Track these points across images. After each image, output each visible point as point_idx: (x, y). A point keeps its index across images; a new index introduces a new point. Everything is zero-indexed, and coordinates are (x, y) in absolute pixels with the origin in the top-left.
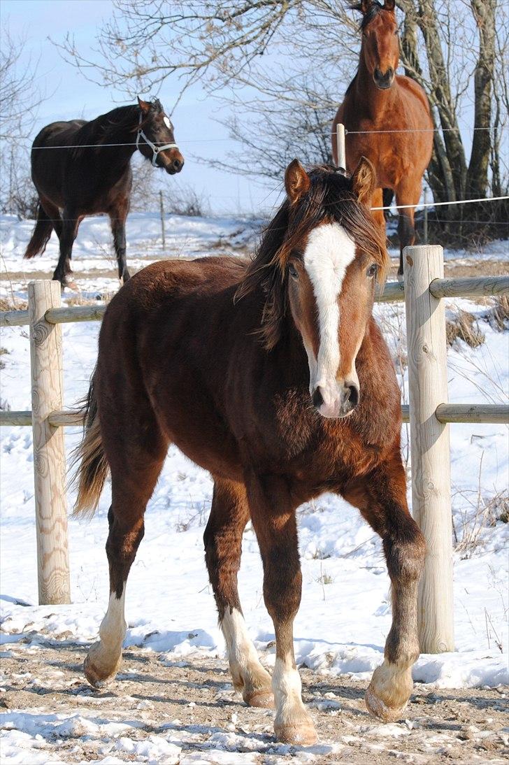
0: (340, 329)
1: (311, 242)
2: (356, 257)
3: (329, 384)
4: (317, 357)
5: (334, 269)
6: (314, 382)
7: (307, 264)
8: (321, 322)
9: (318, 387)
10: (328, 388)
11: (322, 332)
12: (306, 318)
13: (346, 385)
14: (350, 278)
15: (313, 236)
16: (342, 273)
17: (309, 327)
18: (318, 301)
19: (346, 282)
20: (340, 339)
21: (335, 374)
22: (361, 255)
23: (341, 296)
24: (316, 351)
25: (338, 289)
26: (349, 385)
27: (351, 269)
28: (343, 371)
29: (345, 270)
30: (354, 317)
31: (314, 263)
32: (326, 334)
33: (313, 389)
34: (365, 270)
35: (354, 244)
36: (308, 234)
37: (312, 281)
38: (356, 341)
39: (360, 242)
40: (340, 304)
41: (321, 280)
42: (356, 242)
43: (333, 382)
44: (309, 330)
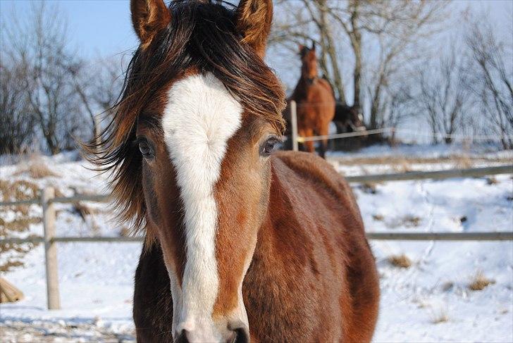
0: (219, 238)
1: (172, 102)
2: (243, 124)
3: (200, 326)
4: (181, 283)
5: (209, 144)
6: (178, 322)
7: (167, 135)
8: (188, 227)
9: (184, 331)
10: (200, 332)
11: (190, 242)
12: (166, 221)
13: (229, 327)
14: (233, 158)
15: (174, 92)
16: (221, 150)
17: (169, 235)
18: (184, 194)
19: (228, 164)
20: (219, 254)
21: (210, 309)
22: (252, 120)
23: (219, 186)
24: (180, 272)
25: (215, 175)
26: (234, 327)
27: (235, 144)
28: (223, 304)
29: (225, 144)
30: (241, 219)
31: (177, 135)
32: (196, 245)
33: (176, 333)
34: (256, 146)
35: (239, 105)
36: (167, 89)
37: (175, 162)
38: (244, 256)
39: (249, 102)
40: (217, 198)
41: (187, 160)
42: (242, 103)
43: (208, 322)
44: (170, 240)
